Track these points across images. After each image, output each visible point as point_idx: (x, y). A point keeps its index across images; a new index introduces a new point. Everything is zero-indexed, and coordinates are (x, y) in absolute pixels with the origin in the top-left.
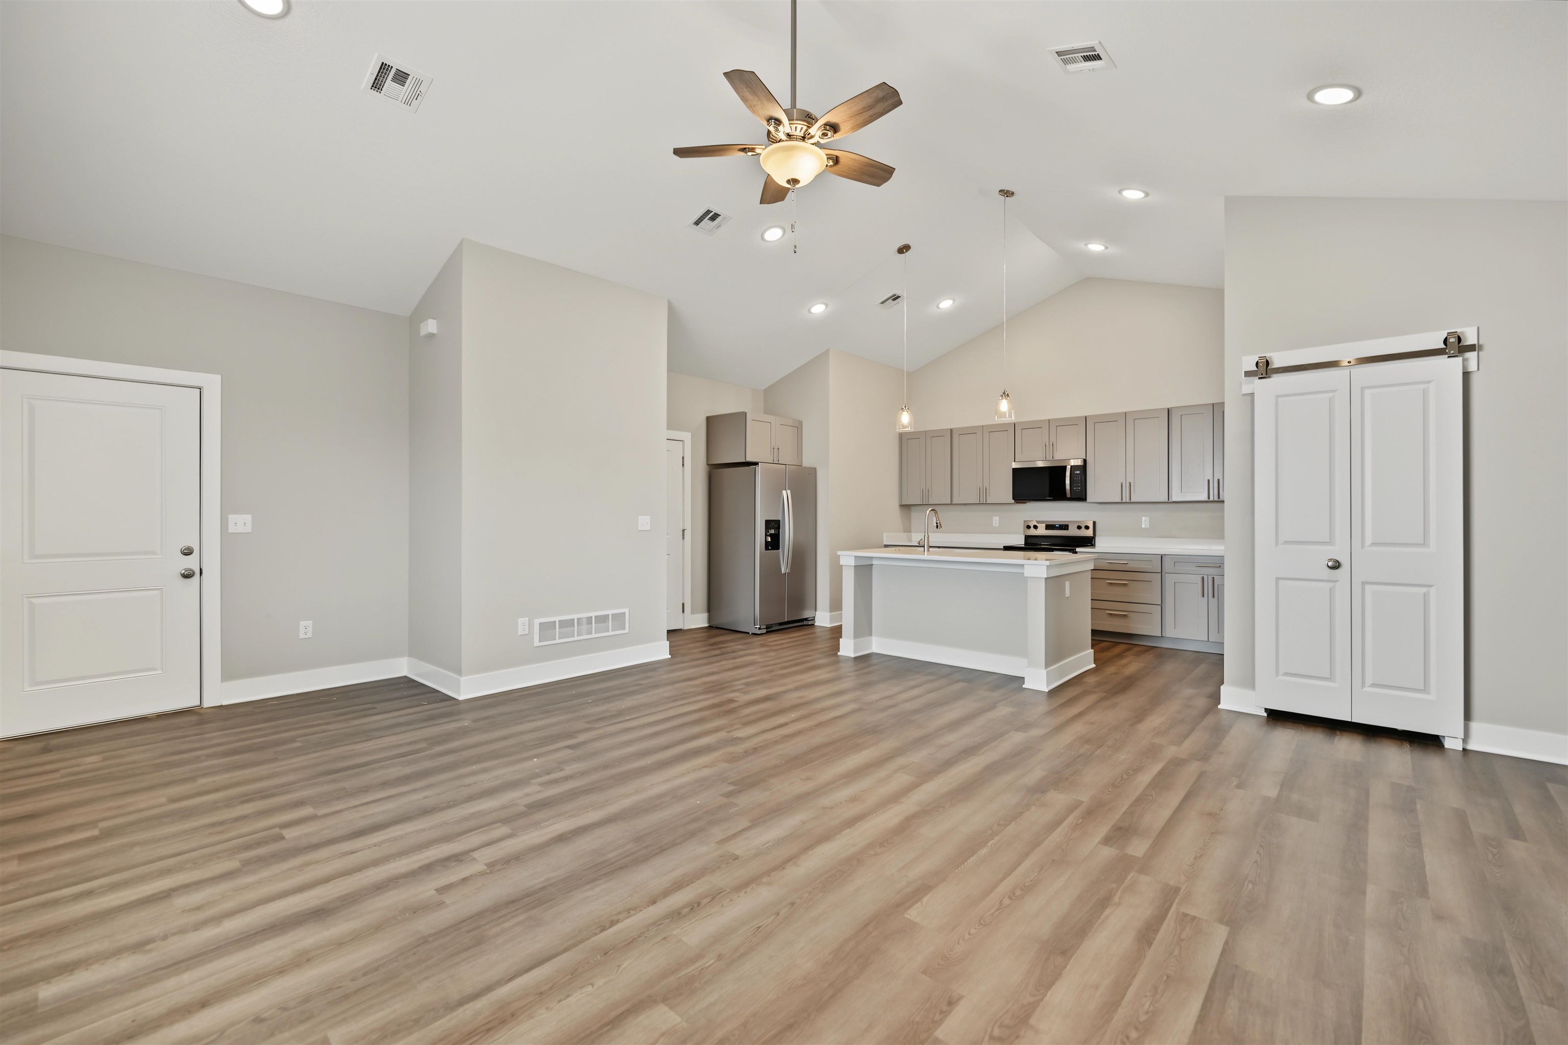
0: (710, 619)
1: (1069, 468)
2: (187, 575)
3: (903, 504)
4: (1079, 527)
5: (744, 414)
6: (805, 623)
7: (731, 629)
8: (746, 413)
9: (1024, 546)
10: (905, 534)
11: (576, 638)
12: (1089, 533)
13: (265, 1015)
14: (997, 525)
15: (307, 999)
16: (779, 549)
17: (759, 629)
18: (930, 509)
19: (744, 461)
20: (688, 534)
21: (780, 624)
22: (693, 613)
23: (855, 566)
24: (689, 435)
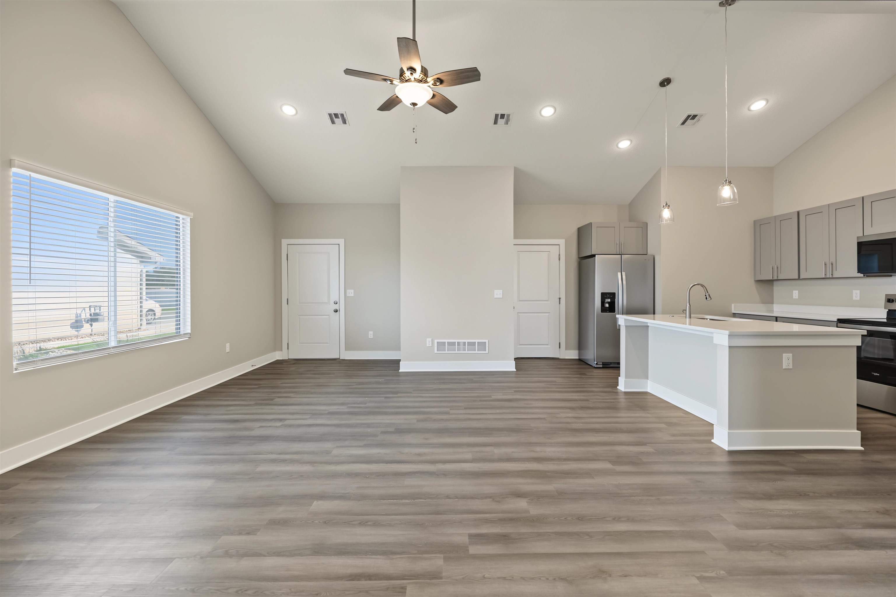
0: (579, 355)
2: (336, 311)
3: (756, 280)
5: (591, 224)
7: (586, 362)
9: (885, 321)
11: (456, 352)
14: (858, 298)
16: (615, 311)
17: (597, 364)
19: (591, 254)
22: (566, 349)
24: (564, 241)
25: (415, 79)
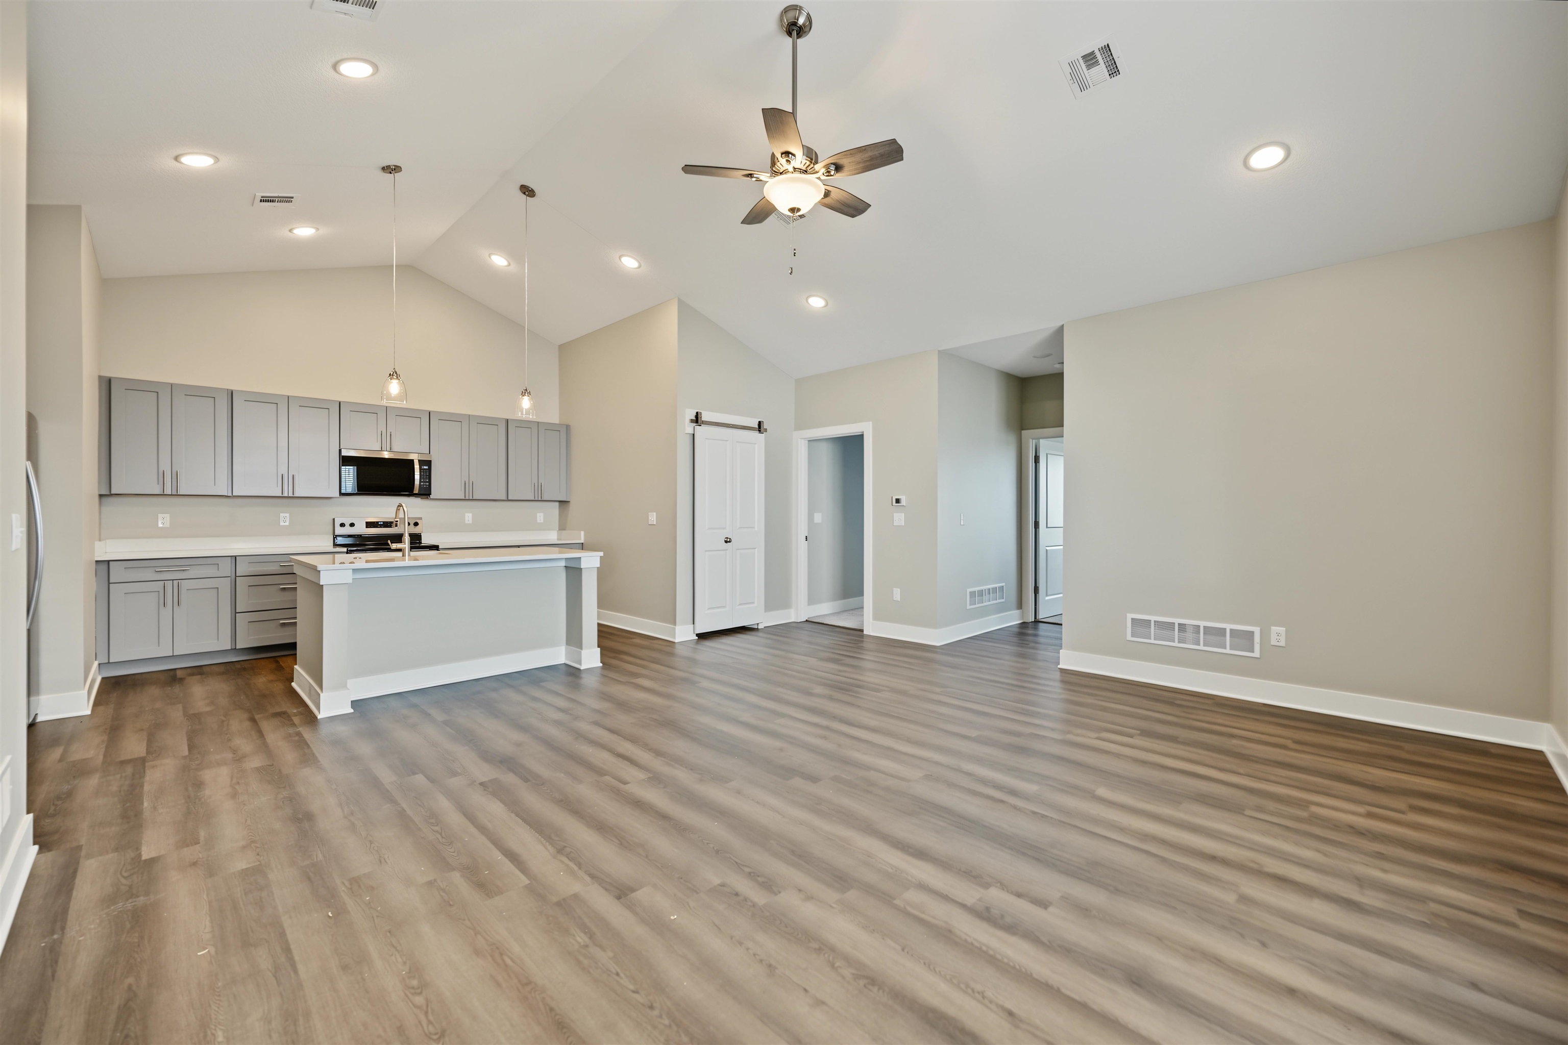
1: (416, 462)
12: (417, 530)
13: (1257, 943)
14: (287, 524)
15: (1223, 928)
25: (794, 168)
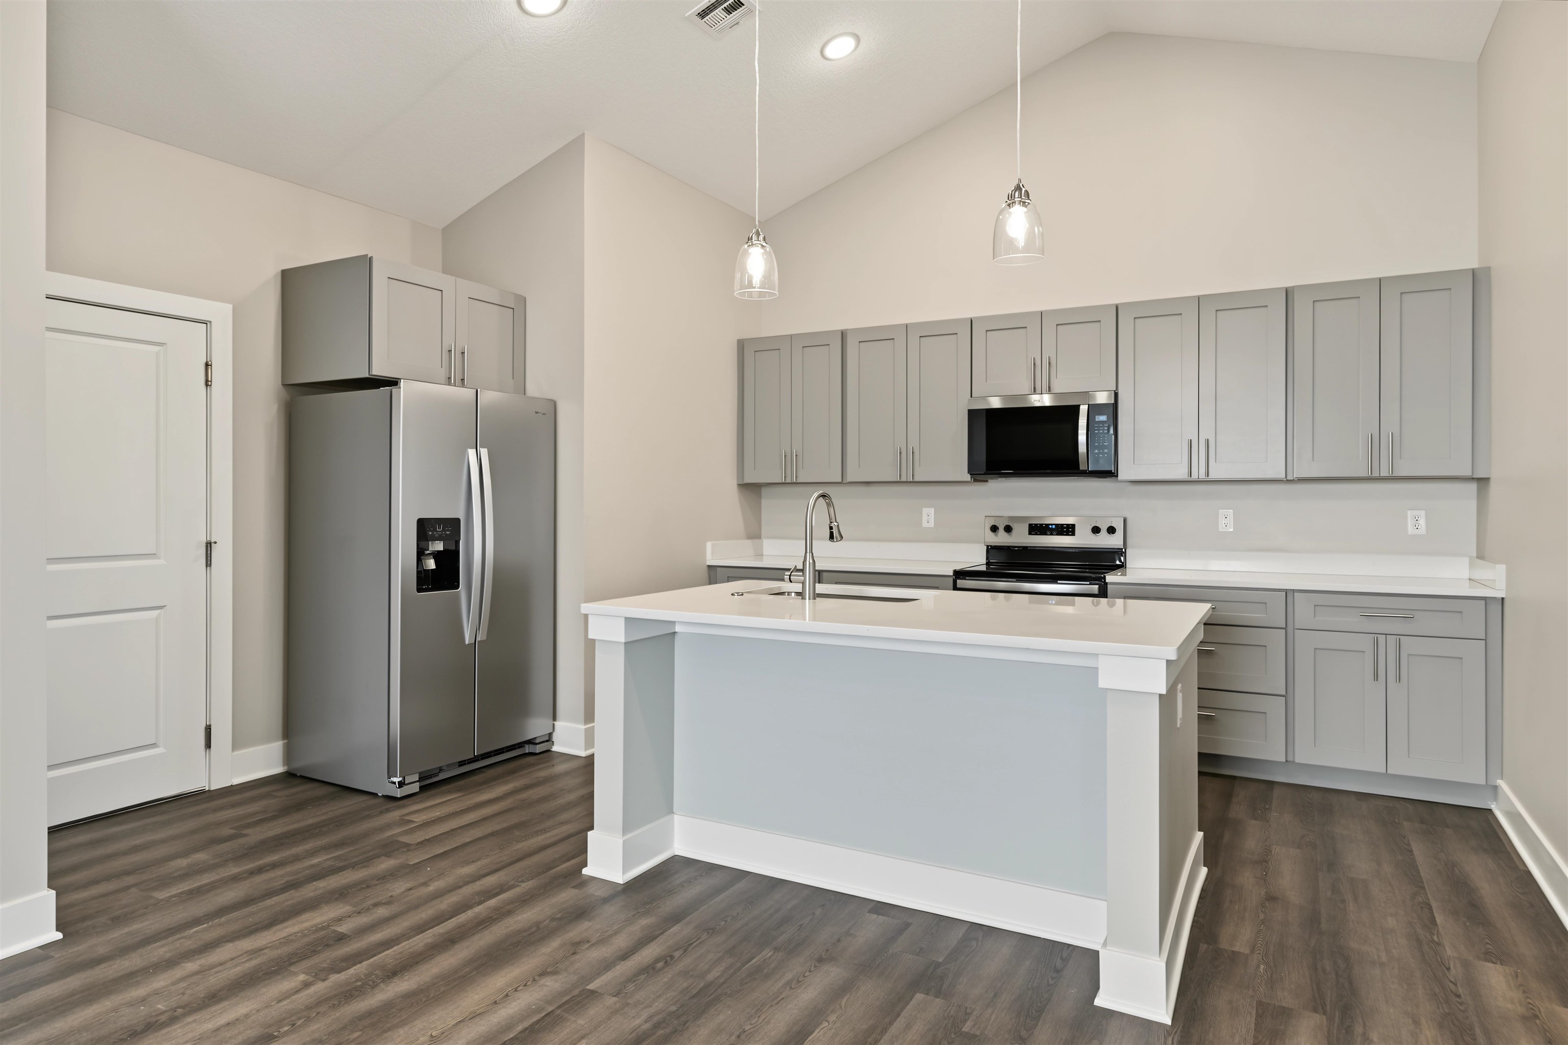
0: (289, 754)
1: (1084, 409)
3: (747, 481)
4: (1096, 530)
5: (367, 262)
6: (527, 749)
8: (371, 259)
10: (749, 542)
12: (1114, 541)
14: (932, 524)
16: (457, 587)
17: (401, 784)
18: (816, 495)
19: (367, 376)
20: (223, 555)
21: (462, 764)
22: (236, 744)
23: (626, 643)
24: (227, 309)
